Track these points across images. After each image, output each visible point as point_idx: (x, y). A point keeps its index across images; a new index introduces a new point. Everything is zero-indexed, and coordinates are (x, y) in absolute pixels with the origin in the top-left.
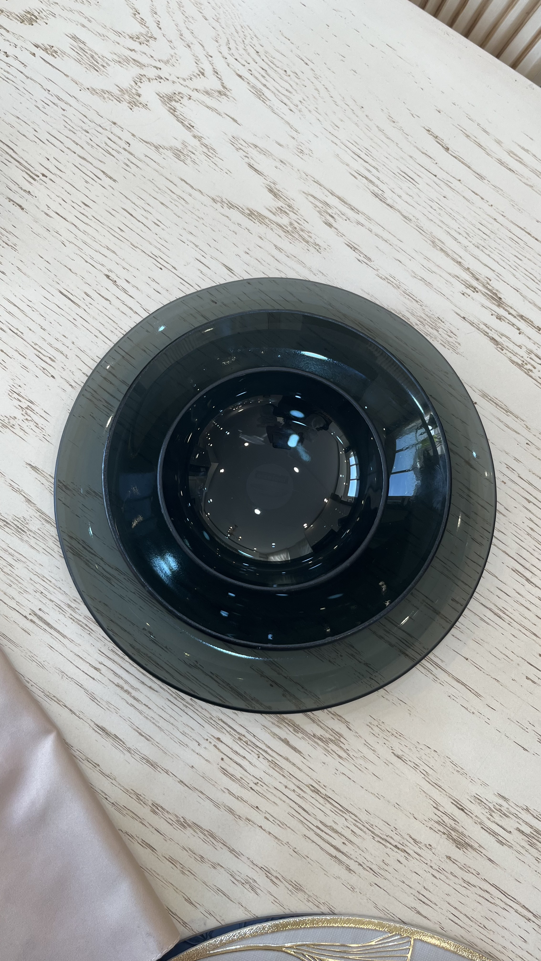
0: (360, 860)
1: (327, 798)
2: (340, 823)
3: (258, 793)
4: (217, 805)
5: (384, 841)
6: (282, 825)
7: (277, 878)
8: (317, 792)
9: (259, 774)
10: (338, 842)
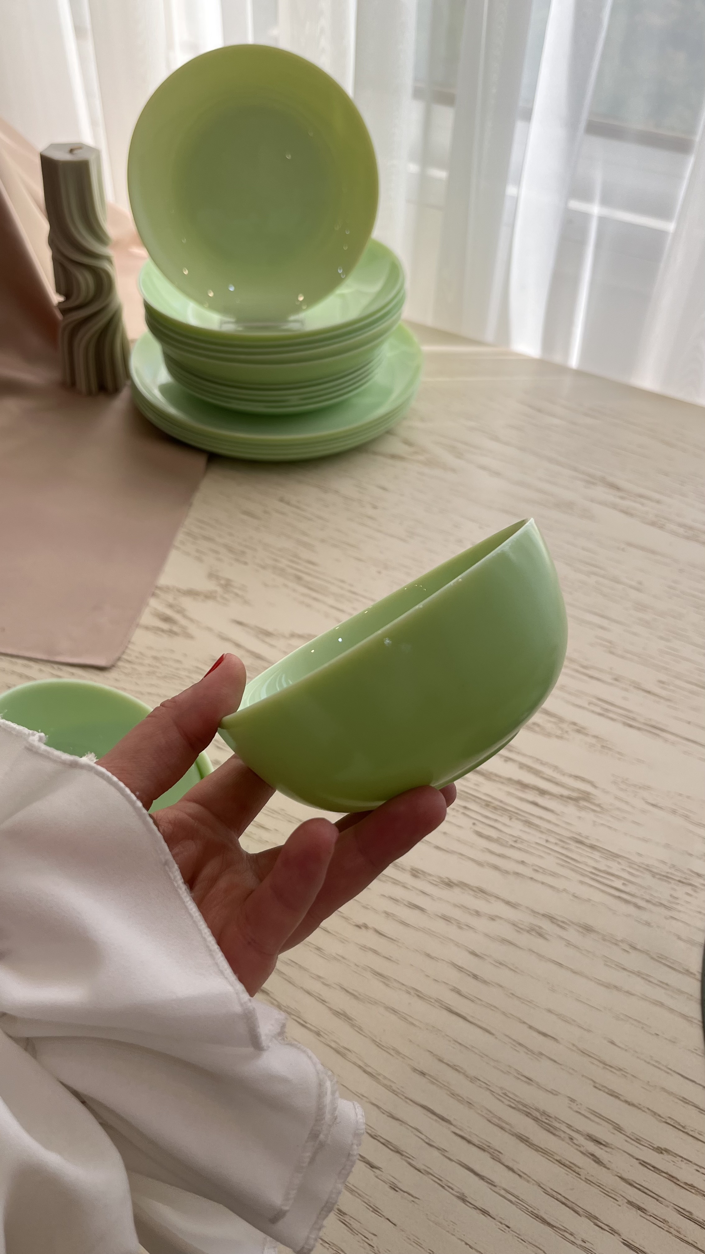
0: (648, 897)
1: (593, 847)
2: (615, 867)
3: (519, 849)
4: (480, 864)
5: (666, 878)
6: (554, 874)
7: (563, 922)
8: (581, 843)
9: (516, 833)
10: (618, 884)
